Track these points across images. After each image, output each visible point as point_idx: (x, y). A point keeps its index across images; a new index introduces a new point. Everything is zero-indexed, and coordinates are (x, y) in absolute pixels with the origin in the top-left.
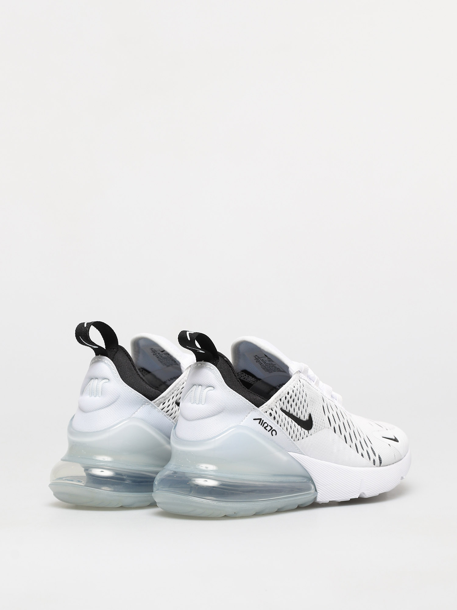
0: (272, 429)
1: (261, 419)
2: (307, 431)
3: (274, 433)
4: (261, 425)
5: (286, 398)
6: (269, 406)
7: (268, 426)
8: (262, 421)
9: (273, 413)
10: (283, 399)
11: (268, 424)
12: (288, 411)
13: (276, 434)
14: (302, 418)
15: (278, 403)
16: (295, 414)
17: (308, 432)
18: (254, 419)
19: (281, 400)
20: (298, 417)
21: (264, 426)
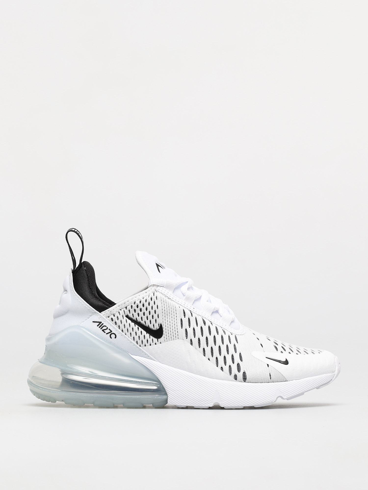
0: (112, 333)
1: (100, 323)
2: (156, 339)
3: (113, 336)
4: (99, 327)
5: (132, 306)
6: (111, 312)
7: (107, 329)
8: (101, 324)
9: (115, 319)
10: (129, 307)
11: (107, 327)
12: (134, 318)
13: (115, 338)
14: (151, 326)
15: (122, 310)
16: (143, 322)
17: (158, 340)
18: (93, 322)
19: (126, 308)
20: (147, 325)
21: (102, 329)
